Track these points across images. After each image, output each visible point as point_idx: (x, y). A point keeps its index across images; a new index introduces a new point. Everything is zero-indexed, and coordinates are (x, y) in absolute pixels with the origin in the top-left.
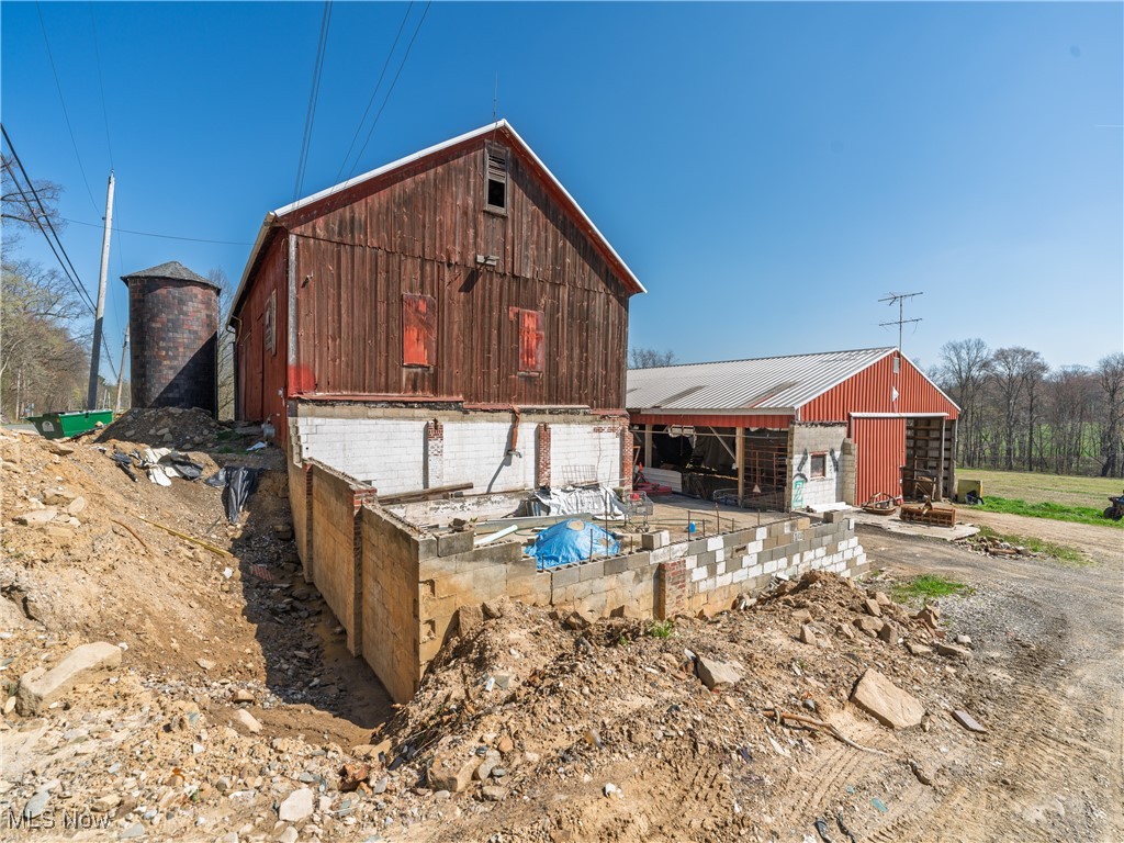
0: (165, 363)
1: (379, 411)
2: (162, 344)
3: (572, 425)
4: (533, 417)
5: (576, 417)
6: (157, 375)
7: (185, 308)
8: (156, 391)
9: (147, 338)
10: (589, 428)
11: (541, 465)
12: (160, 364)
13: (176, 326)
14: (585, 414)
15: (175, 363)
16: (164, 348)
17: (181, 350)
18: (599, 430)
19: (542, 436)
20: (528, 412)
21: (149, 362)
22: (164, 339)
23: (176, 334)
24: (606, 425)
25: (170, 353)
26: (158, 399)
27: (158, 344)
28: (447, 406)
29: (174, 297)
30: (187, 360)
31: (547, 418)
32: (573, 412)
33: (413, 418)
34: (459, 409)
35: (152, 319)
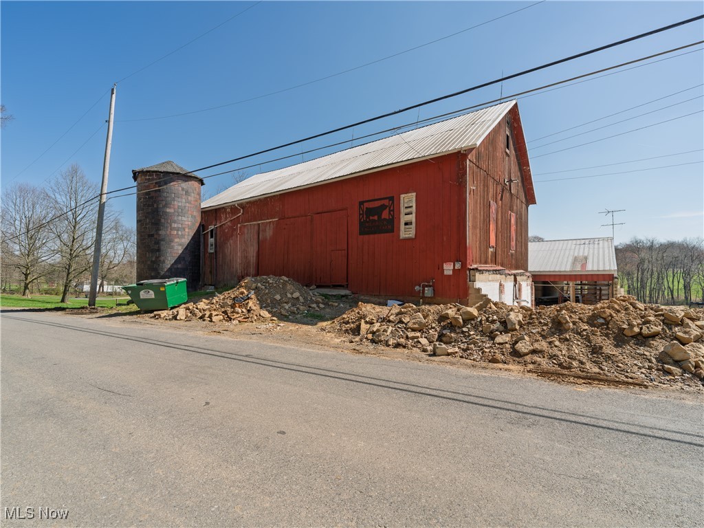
0: (176, 240)
2: (175, 225)
6: (169, 250)
7: (189, 198)
8: (169, 260)
9: (163, 221)
12: (172, 241)
13: (181, 211)
15: (183, 240)
16: (174, 229)
17: (187, 230)
21: (163, 240)
22: (175, 222)
23: (184, 219)
25: (180, 233)
26: (170, 269)
27: (171, 225)
29: (183, 189)
30: (190, 238)
35: (166, 206)
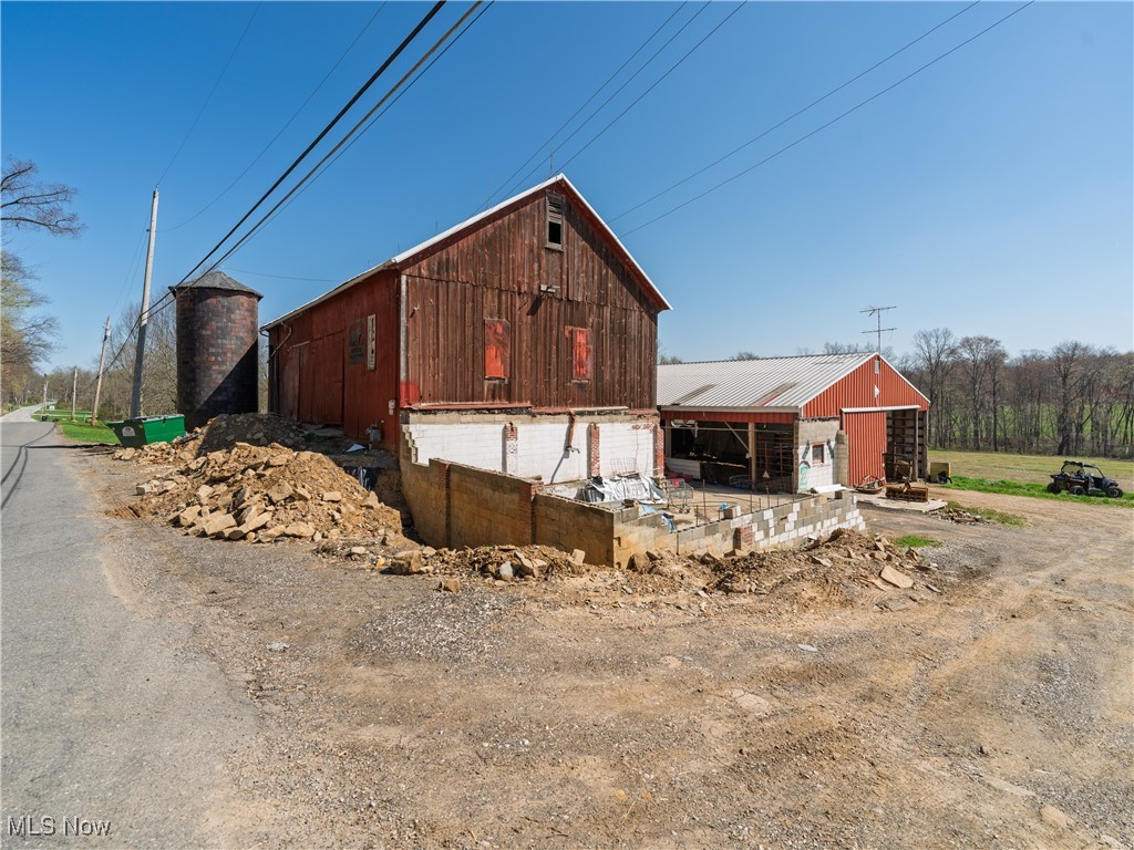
0: (214, 368)
1: (469, 417)
2: (212, 350)
3: (616, 424)
4: (585, 418)
5: (619, 417)
6: (206, 379)
7: (233, 316)
8: (206, 393)
9: (198, 345)
10: (629, 426)
11: (592, 460)
12: (209, 369)
13: (224, 333)
14: (625, 414)
15: (224, 368)
16: (213, 354)
17: (229, 355)
18: (636, 428)
19: (593, 434)
20: (581, 414)
21: (199, 368)
22: (213, 346)
23: (224, 341)
24: (641, 423)
25: (219, 359)
26: (207, 402)
27: (208, 350)
28: (519, 411)
29: (223, 306)
30: (234, 365)
31: (596, 418)
32: (616, 413)
33: (494, 422)
34: (528, 413)
35: (202, 327)
